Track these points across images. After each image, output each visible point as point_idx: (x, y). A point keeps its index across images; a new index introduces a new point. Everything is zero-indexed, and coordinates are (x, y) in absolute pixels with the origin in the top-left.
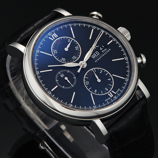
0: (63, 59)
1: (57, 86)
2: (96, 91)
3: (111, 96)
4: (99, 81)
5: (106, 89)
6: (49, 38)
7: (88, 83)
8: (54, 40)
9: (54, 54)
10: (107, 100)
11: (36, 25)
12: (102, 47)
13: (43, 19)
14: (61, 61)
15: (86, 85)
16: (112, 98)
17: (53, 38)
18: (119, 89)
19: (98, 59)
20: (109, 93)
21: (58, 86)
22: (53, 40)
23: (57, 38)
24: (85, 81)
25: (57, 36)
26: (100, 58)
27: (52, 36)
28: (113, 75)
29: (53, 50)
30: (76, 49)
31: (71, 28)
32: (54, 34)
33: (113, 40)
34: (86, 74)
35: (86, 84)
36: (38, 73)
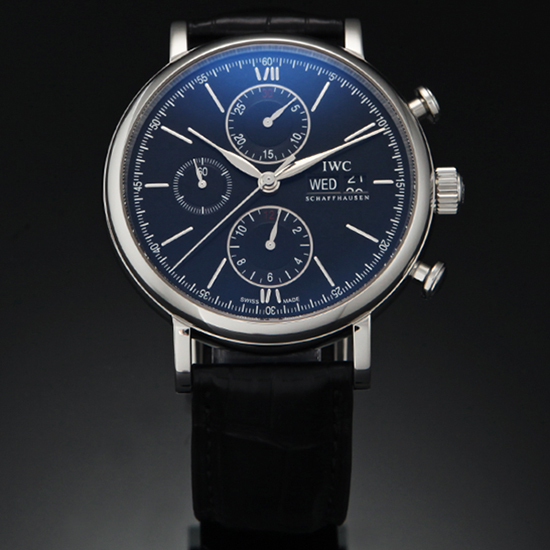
0: (242, 138)
1: (167, 185)
2: (242, 261)
3: (265, 298)
4: (270, 245)
5: (270, 276)
6: (257, 69)
7: (242, 230)
8: (262, 82)
9: (232, 111)
10: (247, 300)
11: (276, 21)
12: (357, 179)
13: (303, 21)
14: (232, 138)
15: (234, 232)
16: (263, 306)
17: (262, 76)
18: (297, 299)
19: (318, 199)
20: (266, 290)
21: (171, 188)
22: (259, 79)
23: (275, 82)
24: (240, 223)
25: (277, 79)
26: (324, 198)
27: (267, 69)
28: (316, 258)
29: (238, 102)
30: (292, 140)
31: (328, 84)
32: (277, 68)
33: (395, 182)
34: (258, 209)
35: (236, 229)
36: (156, 125)
